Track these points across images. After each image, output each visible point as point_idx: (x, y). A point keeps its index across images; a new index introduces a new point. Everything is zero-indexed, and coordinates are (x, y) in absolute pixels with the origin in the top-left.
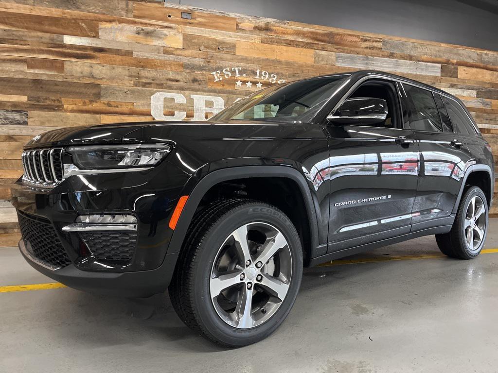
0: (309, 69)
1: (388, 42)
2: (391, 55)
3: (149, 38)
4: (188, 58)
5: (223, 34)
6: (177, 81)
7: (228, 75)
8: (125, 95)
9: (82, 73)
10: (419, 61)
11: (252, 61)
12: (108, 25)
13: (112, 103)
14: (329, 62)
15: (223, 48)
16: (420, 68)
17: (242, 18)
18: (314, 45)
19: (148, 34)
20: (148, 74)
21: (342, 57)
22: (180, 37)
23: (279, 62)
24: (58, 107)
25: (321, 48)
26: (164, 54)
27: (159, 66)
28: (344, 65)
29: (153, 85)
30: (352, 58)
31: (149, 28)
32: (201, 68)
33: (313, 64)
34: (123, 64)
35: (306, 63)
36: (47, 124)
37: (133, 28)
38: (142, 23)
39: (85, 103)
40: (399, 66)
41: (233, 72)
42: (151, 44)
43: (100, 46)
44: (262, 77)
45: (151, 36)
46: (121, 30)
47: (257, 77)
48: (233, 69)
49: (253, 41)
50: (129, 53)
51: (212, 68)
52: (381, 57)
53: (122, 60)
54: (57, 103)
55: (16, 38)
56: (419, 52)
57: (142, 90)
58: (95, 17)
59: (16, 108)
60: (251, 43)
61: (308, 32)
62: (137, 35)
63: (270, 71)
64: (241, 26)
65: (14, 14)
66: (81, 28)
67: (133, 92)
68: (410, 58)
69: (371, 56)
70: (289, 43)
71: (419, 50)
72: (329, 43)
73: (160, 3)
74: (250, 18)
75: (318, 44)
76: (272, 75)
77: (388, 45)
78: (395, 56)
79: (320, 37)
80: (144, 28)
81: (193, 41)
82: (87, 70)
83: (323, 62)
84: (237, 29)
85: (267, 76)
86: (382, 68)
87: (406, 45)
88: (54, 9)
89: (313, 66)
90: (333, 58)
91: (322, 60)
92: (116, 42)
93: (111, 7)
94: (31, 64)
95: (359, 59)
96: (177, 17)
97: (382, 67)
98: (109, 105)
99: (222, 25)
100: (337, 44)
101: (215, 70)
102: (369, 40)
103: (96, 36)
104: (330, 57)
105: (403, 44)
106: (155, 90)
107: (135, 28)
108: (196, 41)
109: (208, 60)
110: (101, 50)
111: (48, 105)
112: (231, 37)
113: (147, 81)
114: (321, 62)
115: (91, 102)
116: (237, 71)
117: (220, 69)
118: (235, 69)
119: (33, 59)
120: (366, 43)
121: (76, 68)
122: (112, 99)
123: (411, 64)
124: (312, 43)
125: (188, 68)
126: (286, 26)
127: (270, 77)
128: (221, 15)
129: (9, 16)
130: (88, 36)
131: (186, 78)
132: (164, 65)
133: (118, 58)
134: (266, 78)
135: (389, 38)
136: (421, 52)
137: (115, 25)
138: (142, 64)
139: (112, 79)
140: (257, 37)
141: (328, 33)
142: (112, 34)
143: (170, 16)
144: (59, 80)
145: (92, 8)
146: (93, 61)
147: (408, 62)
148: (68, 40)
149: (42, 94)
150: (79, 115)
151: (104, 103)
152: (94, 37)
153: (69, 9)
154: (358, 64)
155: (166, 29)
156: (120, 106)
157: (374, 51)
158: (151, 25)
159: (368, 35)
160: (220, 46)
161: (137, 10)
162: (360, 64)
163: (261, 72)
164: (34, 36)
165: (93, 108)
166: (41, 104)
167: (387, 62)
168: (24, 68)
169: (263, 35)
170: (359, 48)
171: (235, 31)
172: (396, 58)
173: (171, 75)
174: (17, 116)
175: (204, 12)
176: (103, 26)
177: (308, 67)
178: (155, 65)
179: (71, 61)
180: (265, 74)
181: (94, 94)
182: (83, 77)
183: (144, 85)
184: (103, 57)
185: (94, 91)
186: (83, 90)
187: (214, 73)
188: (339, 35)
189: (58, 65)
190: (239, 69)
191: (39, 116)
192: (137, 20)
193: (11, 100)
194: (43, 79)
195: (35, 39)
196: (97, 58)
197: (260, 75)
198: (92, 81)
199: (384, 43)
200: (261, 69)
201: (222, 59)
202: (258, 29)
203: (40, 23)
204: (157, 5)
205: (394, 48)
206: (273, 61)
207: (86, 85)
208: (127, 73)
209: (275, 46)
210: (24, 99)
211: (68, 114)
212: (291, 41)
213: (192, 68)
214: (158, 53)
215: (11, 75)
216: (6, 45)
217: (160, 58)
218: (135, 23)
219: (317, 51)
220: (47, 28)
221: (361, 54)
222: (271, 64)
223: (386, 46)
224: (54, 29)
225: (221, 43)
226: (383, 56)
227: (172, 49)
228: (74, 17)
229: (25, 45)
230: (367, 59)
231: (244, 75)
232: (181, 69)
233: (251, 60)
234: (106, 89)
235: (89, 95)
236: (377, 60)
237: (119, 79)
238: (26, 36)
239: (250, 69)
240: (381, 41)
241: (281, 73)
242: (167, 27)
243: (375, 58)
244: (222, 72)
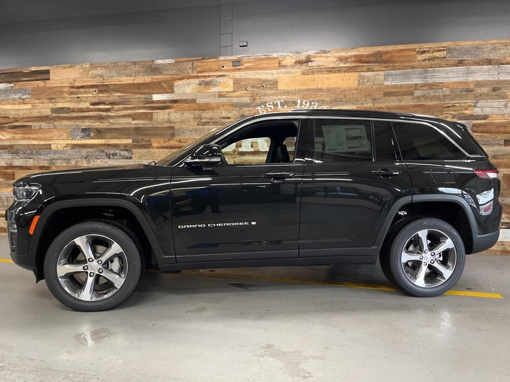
0: (353, 92)
1: (455, 49)
2: (461, 63)
3: (207, 87)
4: (237, 98)
5: (266, 73)
6: (229, 118)
7: (271, 108)
8: (191, 133)
9: (163, 119)
10: (502, 64)
11: (294, 93)
12: (180, 82)
13: (182, 140)
14: (375, 82)
15: (266, 85)
16: (504, 73)
17: (284, 56)
18: (359, 68)
19: (207, 84)
20: (207, 115)
21: (392, 75)
22: (231, 82)
23: (321, 90)
24: (149, 145)
25: (366, 70)
26: (219, 97)
27: (215, 108)
28: (394, 83)
29: (210, 123)
30: (405, 74)
31: (208, 79)
32: (247, 105)
33: (357, 86)
34: (189, 110)
35: (349, 87)
36: (143, 158)
37: (197, 81)
38: (203, 77)
39: (165, 142)
40: (471, 73)
41: (276, 105)
42: (210, 91)
43: (175, 98)
44: (303, 106)
45: (210, 85)
46: (189, 84)
47: (298, 106)
48: (275, 102)
49: (294, 75)
50: (194, 101)
51: (257, 104)
52: (445, 67)
53: (189, 107)
54: (148, 143)
55: (126, 100)
56: (502, 54)
57: (203, 128)
58: (172, 78)
59: (126, 148)
60: (293, 76)
61: (351, 57)
62: (199, 86)
63: (311, 99)
64: (282, 63)
65: (124, 84)
66: (163, 88)
67: (196, 130)
68: (489, 62)
69: (431, 67)
70: (331, 70)
71: (502, 52)
72: (376, 63)
73: (216, 58)
74: (292, 54)
75: (363, 66)
76: (313, 103)
77: (454, 53)
78: (466, 62)
79: (365, 58)
80: (204, 80)
81: (241, 83)
82: (166, 117)
83: (369, 83)
84: (279, 66)
85: (308, 104)
86: (446, 79)
87: (481, 48)
88: (146, 77)
89: (357, 89)
90: (382, 77)
91: (368, 81)
92: (185, 94)
93: (182, 68)
94: (134, 117)
95: (415, 74)
96: (228, 66)
97: (447, 77)
98: (180, 141)
99: (265, 65)
100: (386, 62)
101: (260, 105)
102: (428, 51)
103: (172, 92)
104: (377, 77)
105: (477, 48)
106: (212, 127)
107: (198, 82)
108: (244, 83)
109: (253, 98)
110: (175, 101)
111: (144, 144)
112: (273, 74)
113: (207, 121)
114: (366, 84)
115: (169, 140)
116: (279, 104)
117: (264, 103)
118: (277, 103)
119: (135, 114)
120: (424, 55)
121: (161, 116)
122: (181, 137)
123: (490, 69)
124: (356, 66)
125: (237, 107)
126: (327, 55)
127: (310, 105)
128: (264, 57)
129: (122, 86)
130: (168, 93)
131: (235, 115)
132: (218, 107)
133: (186, 105)
134: (307, 107)
135: (457, 44)
136: (505, 53)
137: (184, 81)
138: (203, 108)
139: (182, 122)
140: (297, 71)
141: (375, 53)
142: (182, 89)
143: (223, 67)
144: (150, 126)
145: (170, 71)
146: (170, 110)
147: (486, 67)
148: (156, 97)
149: (140, 137)
150: (161, 150)
151: (177, 140)
152: (171, 93)
153: (156, 75)
154: (413, 78)
155: (220, 78)
156: (187, 142)
157: (436, 62)
158: (209, 76)
159: (426, 46)
160: (263, 84)
161: (200, 67)
162: (417, 78)
163: (302, 102)
164: (136, 98)
165: (170, 144)
166: (139, 144)
167: (454, 72)
168: (130, 120)
169: (304, 67)
170: (415, 61)
171: (277, 69)
172: (466, 65)
173: (224, 114)
174: (126, 153)
175: (251, 57)
176: (177, 83)
177: (352, 90)
178: (212, 107)
179: (157, 112)
180: (306, 103)
181: (171, 134)
182: (164, 123)
183: (204, 124)
184: (177, 106)
185: (170, 132)
186: (164, 132)
187: (259, 108)
188: (389, 52)
189: (149, 116)
190: (281, 102)
191: (138, 152)
192: (200, 74)
193: (123, 143)
194: (141, 126)
195: (136, 100)
196: (173, 107)
197: (301, 105)
198: (169, 125)
199: (449, 50)
200: (302, 98)
201: (265, 95)
202: (300, 63)
203: (139, 88)
204: (214, 60)
205: (464, 55)
206: (314, 90)
207: (166, 128)
208: (192, 116)
209: (316, 76)
210: (130, 141)
211: (155, 150)
212: (332, 68)
213: (240, 106)
214: (215, 97)
215: (123, 126)
216: (120, 106)
217: (216, 101)
218: (198, 77)
219: (362, 73)
220: (143, 91)
221: (416, 68)
222: (312, 93)
223: (452, 53)
224: (147, 91)
225: (266, 81)
226: (448, 66)
227: (225, 93)
228: (159, 81)
229: (131, 104)
230: (426, 72)
231: (286, 106)
232: (232, 108)
233: (292, 92)
234: (179, 130)
235: (168, 136)
236: (439, 71)
237: (187, 121)
238: (130, 98)
239: (291, 100)
240: (446, 50)
241: (323, 100)
242: (221, 76)
243: (436, 69)
244: (265, 106)
